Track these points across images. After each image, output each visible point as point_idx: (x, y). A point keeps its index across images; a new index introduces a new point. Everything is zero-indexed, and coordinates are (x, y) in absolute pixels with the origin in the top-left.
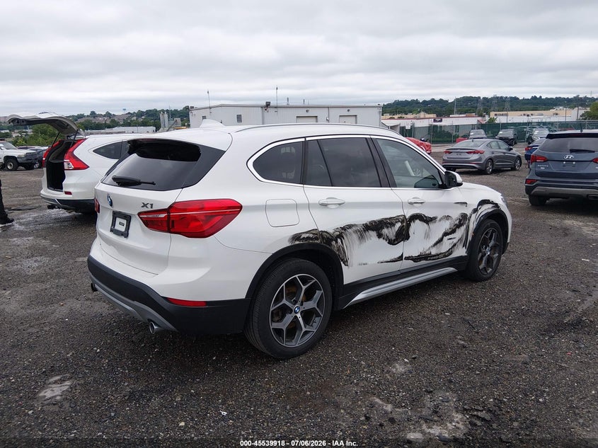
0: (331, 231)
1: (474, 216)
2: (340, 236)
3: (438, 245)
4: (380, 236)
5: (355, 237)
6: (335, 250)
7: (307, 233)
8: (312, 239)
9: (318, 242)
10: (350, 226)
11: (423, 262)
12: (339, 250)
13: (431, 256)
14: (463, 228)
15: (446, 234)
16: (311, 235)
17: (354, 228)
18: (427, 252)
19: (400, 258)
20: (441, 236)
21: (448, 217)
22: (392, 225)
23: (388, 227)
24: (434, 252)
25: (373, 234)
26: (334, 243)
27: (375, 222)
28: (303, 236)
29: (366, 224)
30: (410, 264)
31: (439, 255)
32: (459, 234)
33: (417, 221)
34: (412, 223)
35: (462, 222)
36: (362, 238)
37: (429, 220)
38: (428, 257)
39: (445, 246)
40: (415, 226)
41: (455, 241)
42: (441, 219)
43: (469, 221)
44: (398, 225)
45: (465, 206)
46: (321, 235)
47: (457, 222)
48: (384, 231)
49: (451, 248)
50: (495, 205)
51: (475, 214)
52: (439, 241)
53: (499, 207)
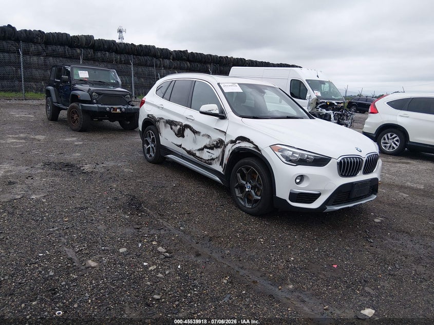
0: (156, 118)
1: (230, 146)
2: (159, 121)
3: (201, 151)
4: (172, 129)
5: (163, 124)
6: (157, 126)
8: (151, 118)
9: (153, 120)
10: (162, 119)
11: (192, 157)
13: (196, 156)
14: (220, 150)
15: (206, 147)
18: (194, 152)
19: (180, 146)
20: (202, 146)
21: (209, 136)
22: (176, 125)
24: (198, 154)
25: (169, 126)
26: (157, 123)
27: (170, 120)
28: (150, 116)
29: (167, 120)
30: (185, 153)
31: (201, 158)
32: (217, 153)
33: (188, 129)
34: (186, 129)
35: (219, 145)
36: (165, 126)
37: (195, 132)
38: (194, 155)
39: (206, 155)
40: (187, 132)
41: (214, 157)
42: (203, 135)
43: (225, 147)
44: (179, 127)
45: (223, 134)
46: (153, 117)
47: (215, 143)
48: (173, 127)
49: (211, 160)
50: (257, 147)
51: (232, 145)
52: (202, 149)
53: (260, 151)
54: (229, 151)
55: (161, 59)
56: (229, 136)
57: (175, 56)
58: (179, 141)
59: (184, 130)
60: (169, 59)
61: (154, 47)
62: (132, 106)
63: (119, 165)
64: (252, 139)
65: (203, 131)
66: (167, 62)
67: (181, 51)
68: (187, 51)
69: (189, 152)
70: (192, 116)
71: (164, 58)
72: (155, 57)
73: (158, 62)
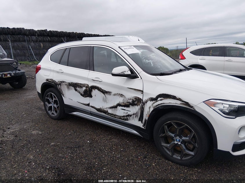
0: (57, 81)
2: (60, 84)
3: (113, 109)
4: (76, 90)
5: (66, 87)
6: (59, 89)
7: (50, 79)
8: (51, 82)
9: (53, 84)
10: (64, 82)
12: (60, 89)
13: (108, 113)
14: (138, 108)
15: (119, 105)
16: (51, 81)
17: (65, 83)
18: (105, 110)
19: (88, 105)
20: (115, 104)
21: (122, 95)
22: (81, 87)
23: (79, 88)
24: (110, 111)
25: (73, 88)
26: (58, 86)
27: (73, 83)
28: (49, 80)
29: (69, 83)
31: (115, 115)
32: (134, 110)
33: (96, 90)
34: (93, 90)
35: (136, 103)
36: (68, 88)
37: (104, 92)
38: (106, 112)
39: (120, 112)
40: (95, 92)
41: (130, 113)
42: (115, 95)
43: (144, 104)
44: (84, 88)
45: (140, 93)
46: (54, 81)
47: (131, 101)
48: (78, 88)
49: (127, 116)
50: (187, 104)
51: (152, 102)
52: (115, 107)
53: (192, 107)
54: (150, 108)
55: (30, 36)
56: (147, 94)
57: (39, 34)
58: (87, 100)
59: (91, 91)
60: (35, 36)
61: (23, 29)
62: (19, 70)
63: (25, 127)
64: (178, 96)
65: (114, 91)
66: (34, 38)
67: (42, 30)
68: (46, 30)
69: (99, 110)
70: (99, 78)
71: (31, 35)
72: (25, 35)
73: (28, 38)
